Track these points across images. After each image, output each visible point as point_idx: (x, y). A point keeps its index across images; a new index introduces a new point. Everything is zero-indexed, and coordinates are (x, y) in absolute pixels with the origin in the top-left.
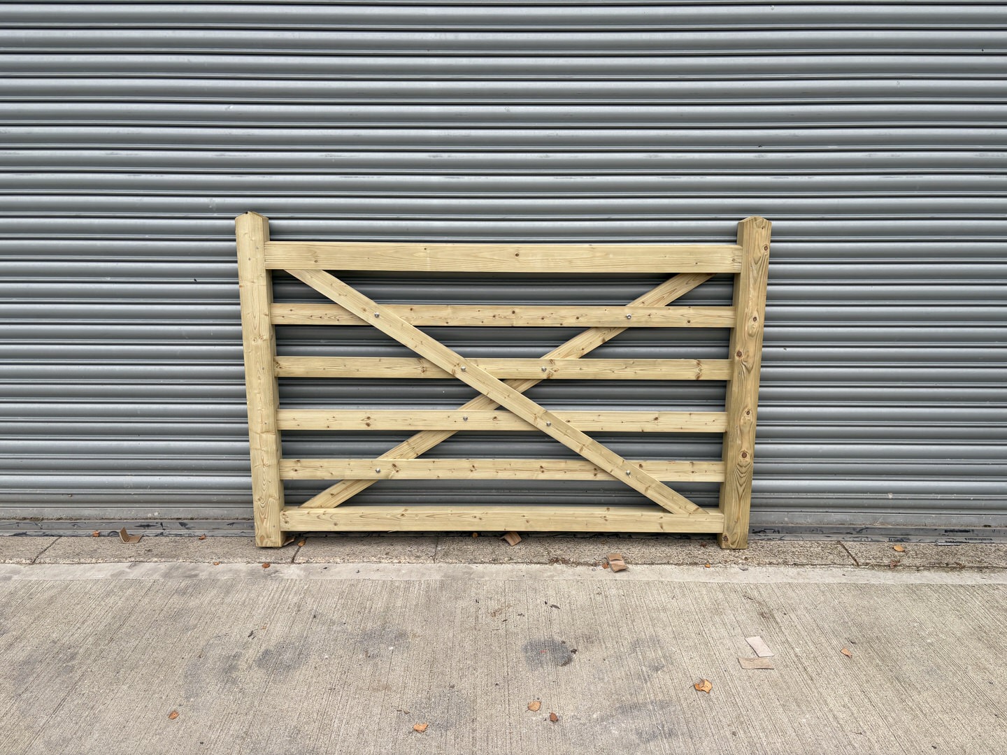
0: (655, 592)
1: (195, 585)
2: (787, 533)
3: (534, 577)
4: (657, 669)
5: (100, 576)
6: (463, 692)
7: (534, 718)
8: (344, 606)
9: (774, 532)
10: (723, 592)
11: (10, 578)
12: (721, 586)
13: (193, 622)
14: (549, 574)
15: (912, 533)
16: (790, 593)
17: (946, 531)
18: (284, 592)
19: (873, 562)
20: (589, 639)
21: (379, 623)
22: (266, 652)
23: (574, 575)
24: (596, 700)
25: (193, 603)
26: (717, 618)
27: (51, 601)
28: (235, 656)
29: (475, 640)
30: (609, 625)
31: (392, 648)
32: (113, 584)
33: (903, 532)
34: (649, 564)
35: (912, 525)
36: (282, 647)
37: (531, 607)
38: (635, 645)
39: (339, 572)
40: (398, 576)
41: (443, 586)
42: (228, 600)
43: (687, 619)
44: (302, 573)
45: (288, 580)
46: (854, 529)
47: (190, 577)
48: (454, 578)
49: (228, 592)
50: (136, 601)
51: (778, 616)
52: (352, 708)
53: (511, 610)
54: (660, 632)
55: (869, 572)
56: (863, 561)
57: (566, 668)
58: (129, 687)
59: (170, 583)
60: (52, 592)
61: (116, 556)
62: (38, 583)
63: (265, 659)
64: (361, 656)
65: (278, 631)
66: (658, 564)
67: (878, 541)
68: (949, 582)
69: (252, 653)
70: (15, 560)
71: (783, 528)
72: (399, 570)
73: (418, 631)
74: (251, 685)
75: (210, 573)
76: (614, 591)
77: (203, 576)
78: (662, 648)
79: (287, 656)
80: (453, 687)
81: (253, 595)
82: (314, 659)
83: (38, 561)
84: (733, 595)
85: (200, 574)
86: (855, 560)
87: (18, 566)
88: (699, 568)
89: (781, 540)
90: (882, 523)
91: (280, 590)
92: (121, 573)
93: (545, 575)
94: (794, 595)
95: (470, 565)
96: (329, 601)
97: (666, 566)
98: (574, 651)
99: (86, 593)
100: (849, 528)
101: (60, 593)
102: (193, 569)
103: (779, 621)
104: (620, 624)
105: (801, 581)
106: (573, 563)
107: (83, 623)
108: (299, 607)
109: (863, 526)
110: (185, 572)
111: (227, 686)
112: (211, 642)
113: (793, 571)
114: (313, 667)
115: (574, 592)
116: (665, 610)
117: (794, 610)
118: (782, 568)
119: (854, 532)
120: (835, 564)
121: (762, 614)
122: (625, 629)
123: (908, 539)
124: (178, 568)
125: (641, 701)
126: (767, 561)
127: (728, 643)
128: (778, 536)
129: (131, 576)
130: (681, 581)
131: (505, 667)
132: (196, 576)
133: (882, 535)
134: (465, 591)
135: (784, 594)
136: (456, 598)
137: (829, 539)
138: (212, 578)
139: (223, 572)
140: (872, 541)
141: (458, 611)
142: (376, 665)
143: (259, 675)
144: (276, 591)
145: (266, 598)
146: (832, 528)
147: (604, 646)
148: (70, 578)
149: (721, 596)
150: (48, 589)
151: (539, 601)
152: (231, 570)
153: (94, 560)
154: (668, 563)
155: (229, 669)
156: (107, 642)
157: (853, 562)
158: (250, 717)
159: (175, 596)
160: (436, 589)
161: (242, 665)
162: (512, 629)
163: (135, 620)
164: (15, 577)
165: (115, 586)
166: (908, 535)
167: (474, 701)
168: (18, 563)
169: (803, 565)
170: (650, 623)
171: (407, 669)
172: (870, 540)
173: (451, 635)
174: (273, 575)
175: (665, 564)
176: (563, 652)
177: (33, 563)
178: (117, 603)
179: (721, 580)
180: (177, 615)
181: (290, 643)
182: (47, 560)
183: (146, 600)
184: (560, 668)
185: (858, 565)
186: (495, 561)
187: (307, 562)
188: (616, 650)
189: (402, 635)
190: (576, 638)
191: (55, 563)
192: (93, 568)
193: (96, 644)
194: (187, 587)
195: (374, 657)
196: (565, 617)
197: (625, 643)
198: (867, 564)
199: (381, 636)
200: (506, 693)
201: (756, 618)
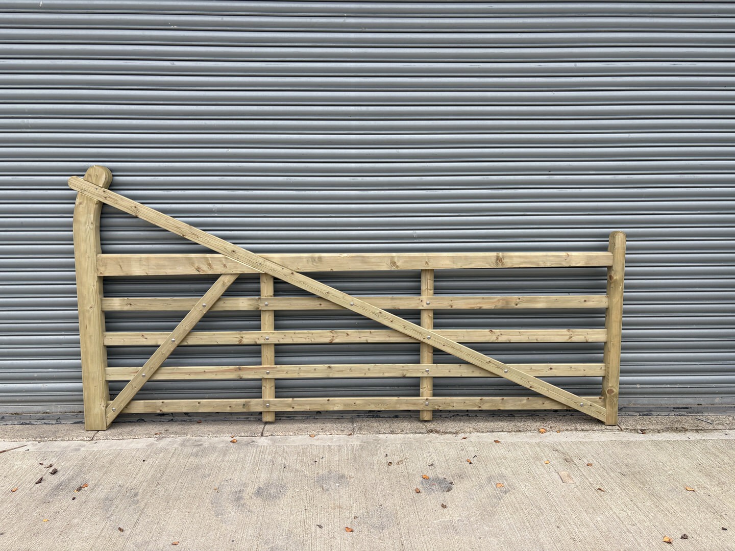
0: (497, 448)
1: (202, 451)
3: (417, 441)
4: (506, 493)
5: (139, 446)
6: (388, 508)
7: (435, 522)
8: (302, 461)
10: (539, 447)
11: (79, 450)
12: (538, 444)
13: (207, 472)
14: (428, 439)
15: (653, 409)
16: (582, 447)
17: (674, 408)
18: (261, 454)
19: (631, 427)
20: (461, 477)
21: (326, 471)
22: (259, 489)
23: (444, 439)
24: (471, 511)
25: (204, 461)
26: (538, 463)
27: (111, 462)
28: (240, 491)
29: (389, 479)
30: (471, 468)
31: (338, 485)
32: (149, 451)
33: (648, 409)
34: (490, 432)
35: (653, 405)
36: (268, 486)
37: (421, 459)
38: (490, 479)
39: (294, 441)
40: (332, 442)
41: (362, 447)
42: (226, 459)
43: (519, 463)
44: (270, 442)
45: (262, 446)
47: (198, 445)
48: (368, 443)
49: (225, 455)
50: (167, 461)
51: (576, 460)
52: (321, 519)
53: (408, 460)
54: (504, 471)
55: (629, 433)
56: (624, 427)
57: (449, 493)
58: (178, 510)
59: (186, 450)
60: (111, 457)
61: (146, 434)
62: (99, 452)
63: (259, 493)
64: (319, 490)
65: (263, 477)
66: (496, 432)
67: (632, 416)
68: (679, 438)
69: (250, 490)
70: (79, 438)
72: (332, 439)
73: (353, 475)
74: (255, 507)
75: (210, 443)
76: (471, 448)
77: (206, 445)
78: (507, 480)
79: (273, 491)
80: (381, 505)
81: (242, 455)
82: (290, 492)
83: (95, 438)
84: (546, 449)
85: (204, 444)
86: (620, 427)
87: (83, 442)
88: (522, 434)
89: (571, 416)
90: (634, 404)
92: (152, 444)
93: (426, 440)
94: (584, 448)
95: (377, 435)
96: (291, 458)
97: (501, 433)
98: (452, 483)
99: (133, 457)
101: (116, 457)
102: (199, 441)
103: (577, 463)
104: (478, 467)
105: (587, 440)
106: (442, 432)
107: (137, 474)
108: (273, 462)
109: (623, 407)
110: (194, 443)
111: (240, 508)
112: (222, 483)
113: (582, 434)
114: (291, 496)
115: (446, 450)
116: (505, 458)
117: (585, 457)
118: (574, 432)
120: (607, 429)
121: (566, 460)
122: (482, 470)
123: (651, 414)
124: (188, 440)
126: (565, 428)
127: (546, 476)
129: (159, 446)
130: (513, 441)
131: (411, 493)
132: (201, 445)
133: (634, 411)
134: (376, 450)
135: (578, 448)
136: (372, 455)
138: (212, 446)
139: (219, 443)
140: (629, 415)
141: (375, 462)
142: (330, 494)
143: (258, 501)
144: (256, 453)
145: (251, 457)
147: (470, 480)
148: (119, 448)
149: (538, 449)
150: (107, 455)
151: (425, 455)
152: (223, 441)
153: (132, 437)
154: (503, 431)
155: (238, 498)
156: (155, 485)
157: (618, 428)
158: (259, 525)
159: (192, 457)
160: (358, 450)
161: (245, 495)
162: (411, 472)
163: (170, 472)
164: (83, 449)
165: (151, 452)
166: (651, 411)
167: (396, 513)
168: (82, 440)
169: (587, 430)
170: (497, 466)
171: (350, 496)
172: (627, 414)
173: (373, 476)
174: (251, 444)
175: (500, 431)
176: (446, 484)
177: (92, 439)
178: (155, 462)
179: (538, 440)
180: (197, 468)
181: (272, 483)
182: (101, 438)
183: (174, 460)
184: (445, 493)
185: (622, 430)
186: (392, 432)
187: (271, 435)
188: (479, 482)
189: (342, 477)
190: (452, 476)
191: (107, 439)
192: (133, 442)
193: (148, 486)
194: (198, 452)
195: (327, 490)
196: (443, 464)
197: (483, 478)
198: (627, 429)
199: (330, 478)
200: (415, 508)
201: (562, 462)
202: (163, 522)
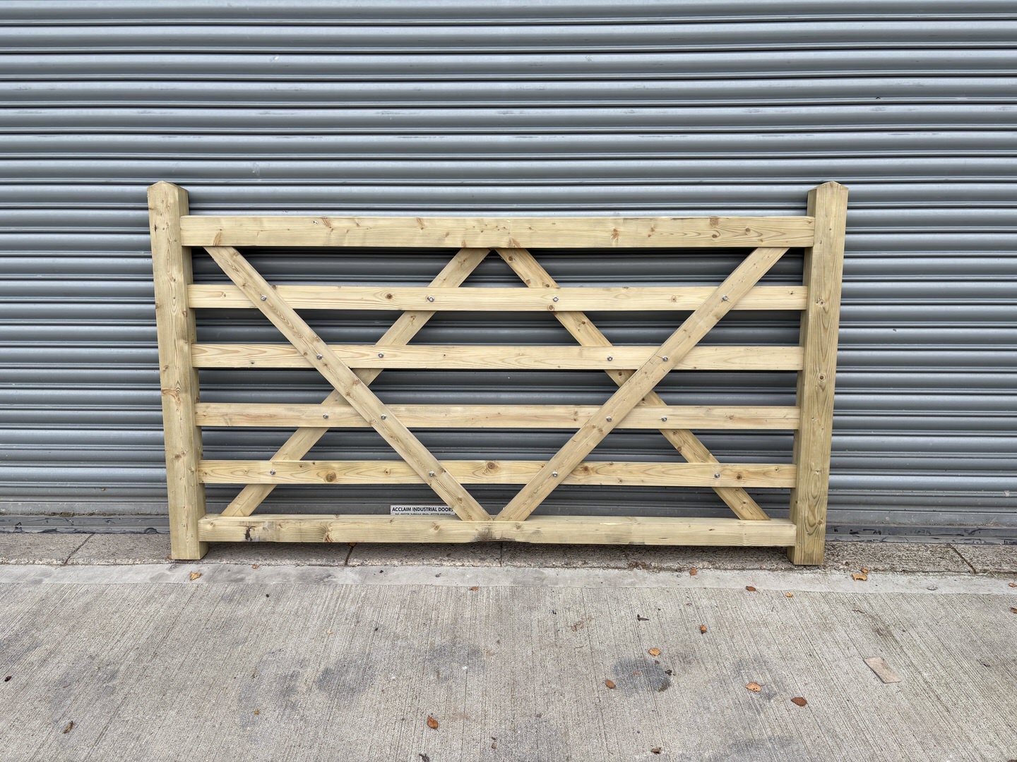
0: (752, 603)
1: (243, 593)
2: (889, 534)
3: (613, 584)
4: (769, 697)
5: (139, 579)
6: (552, 722)
7: (637, 757)
8: (407, 617)
9: (875, 533)
10: (828, 603)
11: (40, 582)
12: (824, 596)
13: (243, 634)
14: (630, 581)
16: (905, 606)
18: (340, 599)
19: (991, 568)
20: (687, 659)
21: (448, 638)
22: (327, 672)
23: (657, 582)
24: (705, 735)
25: (242, 612)
26: (826, 635)
27: (87, 608)
28: (292, 676)
29: (558, 660)
30: (706, 643)
31: (466, 668)
32: (153, 589)
34: (739, 569)
36: (343, 666)
37: (615, 620)
38: (739, 666)
39: (398, 577)
40: (463, 581)
41: (513, 592)
42: (279, 609)
43: (793, 636)
44: (357, 577)
45: (342, 585)
46: (966, 530)
47: (236, 581)
48: (525, 585)
49: (278, 600)
50: (180, 609)
51: (897, 633)
52: (428, 740)
53: (593, 623)
54: (766, 652)
55: (988, 580)
56: (980, 568)
57: (664, 693)
58: (177, 713)
59: (214, 589)
60: (88, 598)
61: (154, 557)
62: (71, 587)
63: (325, 680)
64: (432, 677)
65: (338, 646)
66: (749, 569)
67: (992, 544)
69: (310, 673)
70: (45, 561)
71: (885, 528)
72: (464, 575)
73: (493, 647)
74: (314, 711)
75: (257, 577)
76: (705, 602)
77: (250, 580)
78: (770, 671)
79: (350, 677)
80: (539, 716)
81: (306, 604)
82: (379, 681)
83: (70, 562)
84: (841, 608)
85: (247, 578)
86: (972, 567)
87: (49, 568)
88: (796, 575)
89: (882, 541)
90: (996, 524)
91: (335, 597)
92: (161, 576)
93: (626, 582)
94: (909, 608)
95: (541, 570)
96: (390, 611)
97: (758, 572)
98: (669, 672)
99: (124, 600)
100: (959, 529)
101: (96, 599)
102: (239, 572)
103: (898, 639)
104: (718, 641)
105: (915, 591)
106: (655, 568)
107: (123, 635)
108: (357, 617)
109: (975, 527)
110: (229, 576)
111: (287, 712)
112: (265, 658)
113: (904, 579)
114: (380, 690)
115: (660, 602)
116: (766, 624)
117: (913, 626)
118: (890, 575)
119: (964, 533)
120: (949, 570)
121: (878, 631)
122: (724, 647)
124: (222, 571)
125: (757, 737)
126: (872, 567)
127: (843, 664)
128: (879, 537)
129: (172, 580)
130: (779, 589)
131: (596, 692)
132: (242, 580)
133: (996, 536)
134: (538, 600)
135: (899, 607)
136: (530, 609)
137: (937, 541)
138: (260, 582)
139: (271, 576)
140: (986, 543)
141: (535, 624)
142: (450, 688)
143: (320, 698)
144: (331, 599)
145: (321, 607)
146: (941, 529)
147: (703, 668)
148: (106, 581)
149: (826, 608)
150: (83, 594)
151: (623, 613)
152: (279, 574)
153: (131, 561)
155: (286, 691)
156: (150, 658)
157: (969, 568)
158: (315, 751)
159: (222, 603)
160: (506, 598)
161: (302, 687)
162: (597, 646)
163: (180, 631)
164: (46, 581)
165: (155, 592)
167: (566, 734)
168: (49, 564)
169: (913, 572)
170: (752, 640)
171: (485, 693)
172: (983, 542)
173: (530, 653)
174: (326, 580)
175: (757, 569)
176: (659, 675)
177: (65, 564)
178: (159, 611)
179: (824, 589)
180: (227, 625)
181: (351, 662)
182: (80, 561)
183: (190, 608)
184: (657, 693)
185: (975, 572)
186: (568, 566)
187: (362, 565)
188: (718, 672)
189: (475, 652)
190: (671, 658)
191: (89, 564)
192: (130, 570)
193: (138, 660)
194: (234, 593)
195: (446, 679)
196: (655, 632)
197: (727, 664)
198: (985, 571)
199: (452, 653)
200: (601, 724)
201: (871, 635)
202: (148, 737)
